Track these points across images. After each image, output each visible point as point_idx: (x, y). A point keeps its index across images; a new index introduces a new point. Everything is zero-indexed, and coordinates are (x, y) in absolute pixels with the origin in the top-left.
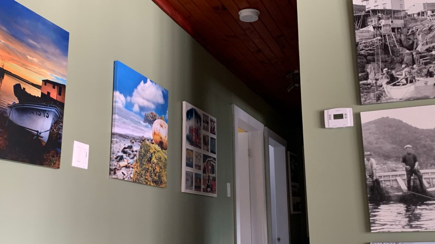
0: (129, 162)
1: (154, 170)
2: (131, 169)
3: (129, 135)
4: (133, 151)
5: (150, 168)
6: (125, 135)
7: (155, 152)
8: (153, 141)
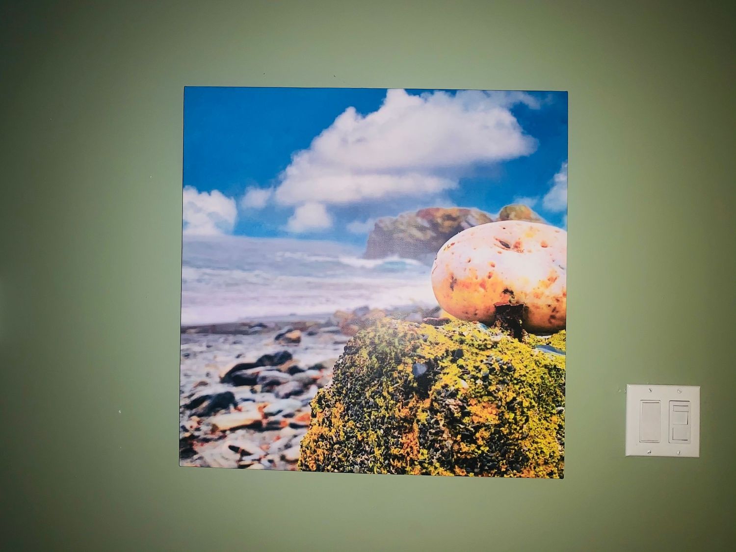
0: (271, 408)
1: (452, 421)
2: (288, 431)
3: (264, 321)
4: (294, 370)
5: (423, 417)
6: (244, 325)
7: (457, 355)
8: (443, 315)
